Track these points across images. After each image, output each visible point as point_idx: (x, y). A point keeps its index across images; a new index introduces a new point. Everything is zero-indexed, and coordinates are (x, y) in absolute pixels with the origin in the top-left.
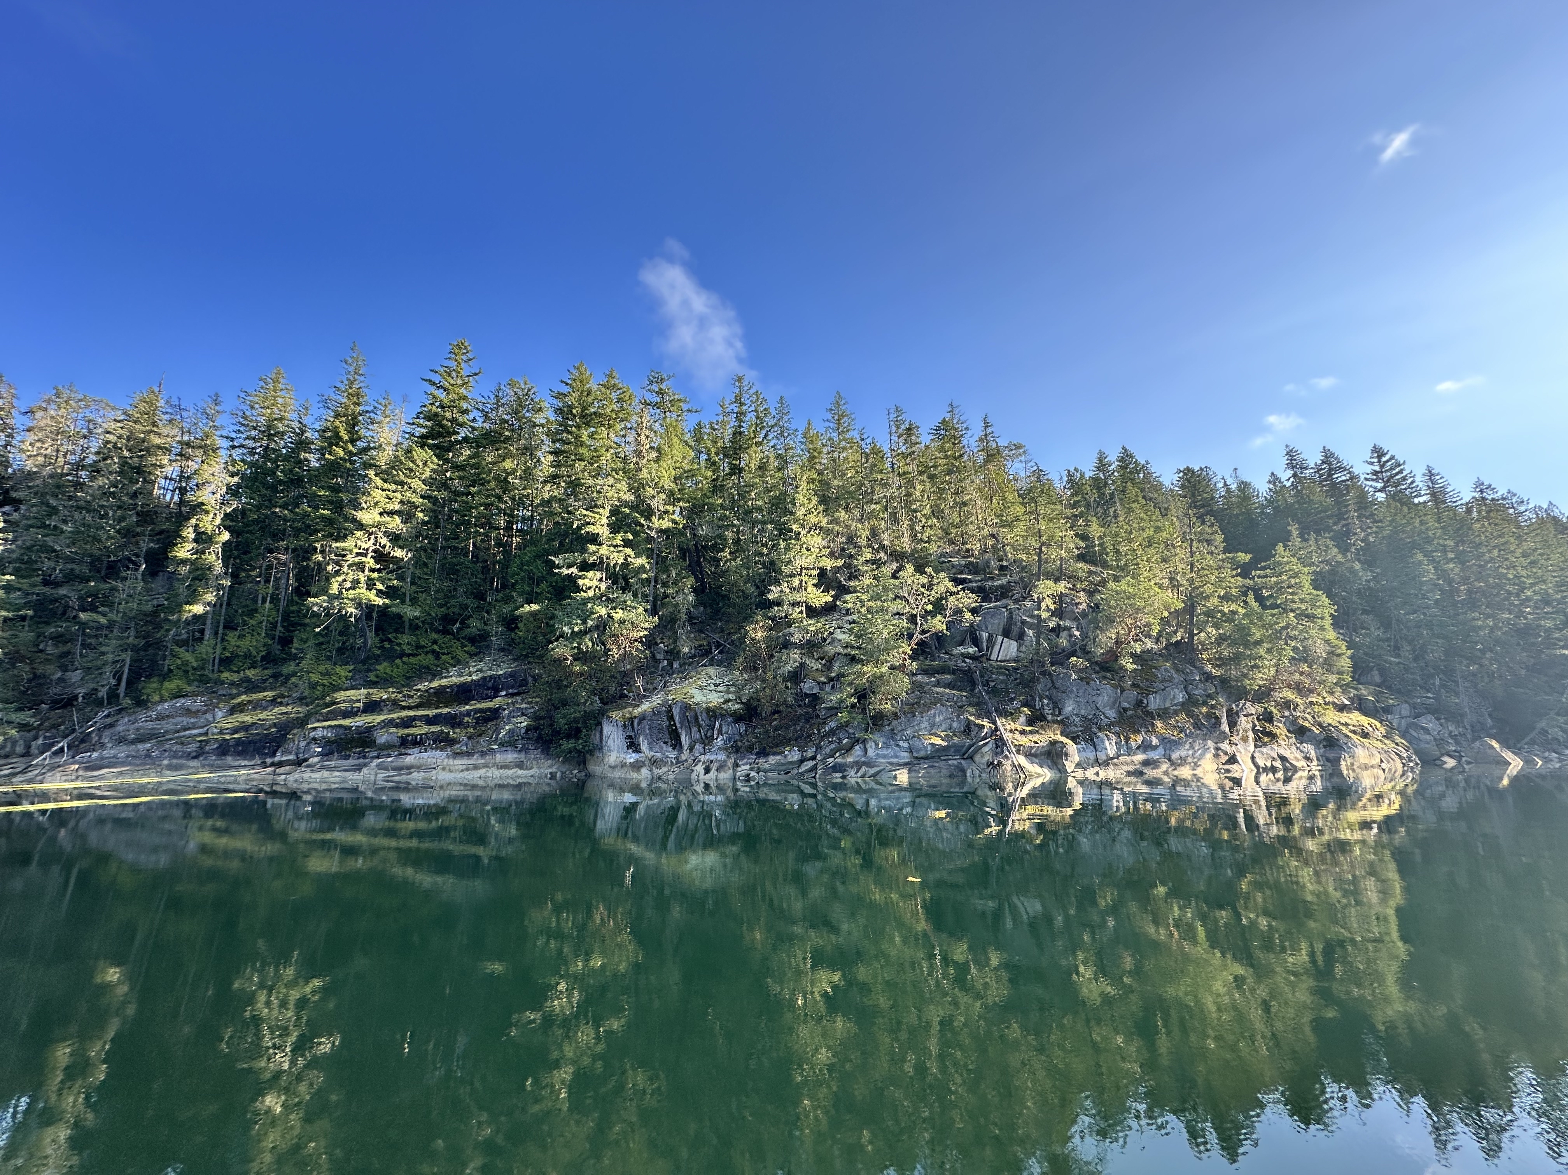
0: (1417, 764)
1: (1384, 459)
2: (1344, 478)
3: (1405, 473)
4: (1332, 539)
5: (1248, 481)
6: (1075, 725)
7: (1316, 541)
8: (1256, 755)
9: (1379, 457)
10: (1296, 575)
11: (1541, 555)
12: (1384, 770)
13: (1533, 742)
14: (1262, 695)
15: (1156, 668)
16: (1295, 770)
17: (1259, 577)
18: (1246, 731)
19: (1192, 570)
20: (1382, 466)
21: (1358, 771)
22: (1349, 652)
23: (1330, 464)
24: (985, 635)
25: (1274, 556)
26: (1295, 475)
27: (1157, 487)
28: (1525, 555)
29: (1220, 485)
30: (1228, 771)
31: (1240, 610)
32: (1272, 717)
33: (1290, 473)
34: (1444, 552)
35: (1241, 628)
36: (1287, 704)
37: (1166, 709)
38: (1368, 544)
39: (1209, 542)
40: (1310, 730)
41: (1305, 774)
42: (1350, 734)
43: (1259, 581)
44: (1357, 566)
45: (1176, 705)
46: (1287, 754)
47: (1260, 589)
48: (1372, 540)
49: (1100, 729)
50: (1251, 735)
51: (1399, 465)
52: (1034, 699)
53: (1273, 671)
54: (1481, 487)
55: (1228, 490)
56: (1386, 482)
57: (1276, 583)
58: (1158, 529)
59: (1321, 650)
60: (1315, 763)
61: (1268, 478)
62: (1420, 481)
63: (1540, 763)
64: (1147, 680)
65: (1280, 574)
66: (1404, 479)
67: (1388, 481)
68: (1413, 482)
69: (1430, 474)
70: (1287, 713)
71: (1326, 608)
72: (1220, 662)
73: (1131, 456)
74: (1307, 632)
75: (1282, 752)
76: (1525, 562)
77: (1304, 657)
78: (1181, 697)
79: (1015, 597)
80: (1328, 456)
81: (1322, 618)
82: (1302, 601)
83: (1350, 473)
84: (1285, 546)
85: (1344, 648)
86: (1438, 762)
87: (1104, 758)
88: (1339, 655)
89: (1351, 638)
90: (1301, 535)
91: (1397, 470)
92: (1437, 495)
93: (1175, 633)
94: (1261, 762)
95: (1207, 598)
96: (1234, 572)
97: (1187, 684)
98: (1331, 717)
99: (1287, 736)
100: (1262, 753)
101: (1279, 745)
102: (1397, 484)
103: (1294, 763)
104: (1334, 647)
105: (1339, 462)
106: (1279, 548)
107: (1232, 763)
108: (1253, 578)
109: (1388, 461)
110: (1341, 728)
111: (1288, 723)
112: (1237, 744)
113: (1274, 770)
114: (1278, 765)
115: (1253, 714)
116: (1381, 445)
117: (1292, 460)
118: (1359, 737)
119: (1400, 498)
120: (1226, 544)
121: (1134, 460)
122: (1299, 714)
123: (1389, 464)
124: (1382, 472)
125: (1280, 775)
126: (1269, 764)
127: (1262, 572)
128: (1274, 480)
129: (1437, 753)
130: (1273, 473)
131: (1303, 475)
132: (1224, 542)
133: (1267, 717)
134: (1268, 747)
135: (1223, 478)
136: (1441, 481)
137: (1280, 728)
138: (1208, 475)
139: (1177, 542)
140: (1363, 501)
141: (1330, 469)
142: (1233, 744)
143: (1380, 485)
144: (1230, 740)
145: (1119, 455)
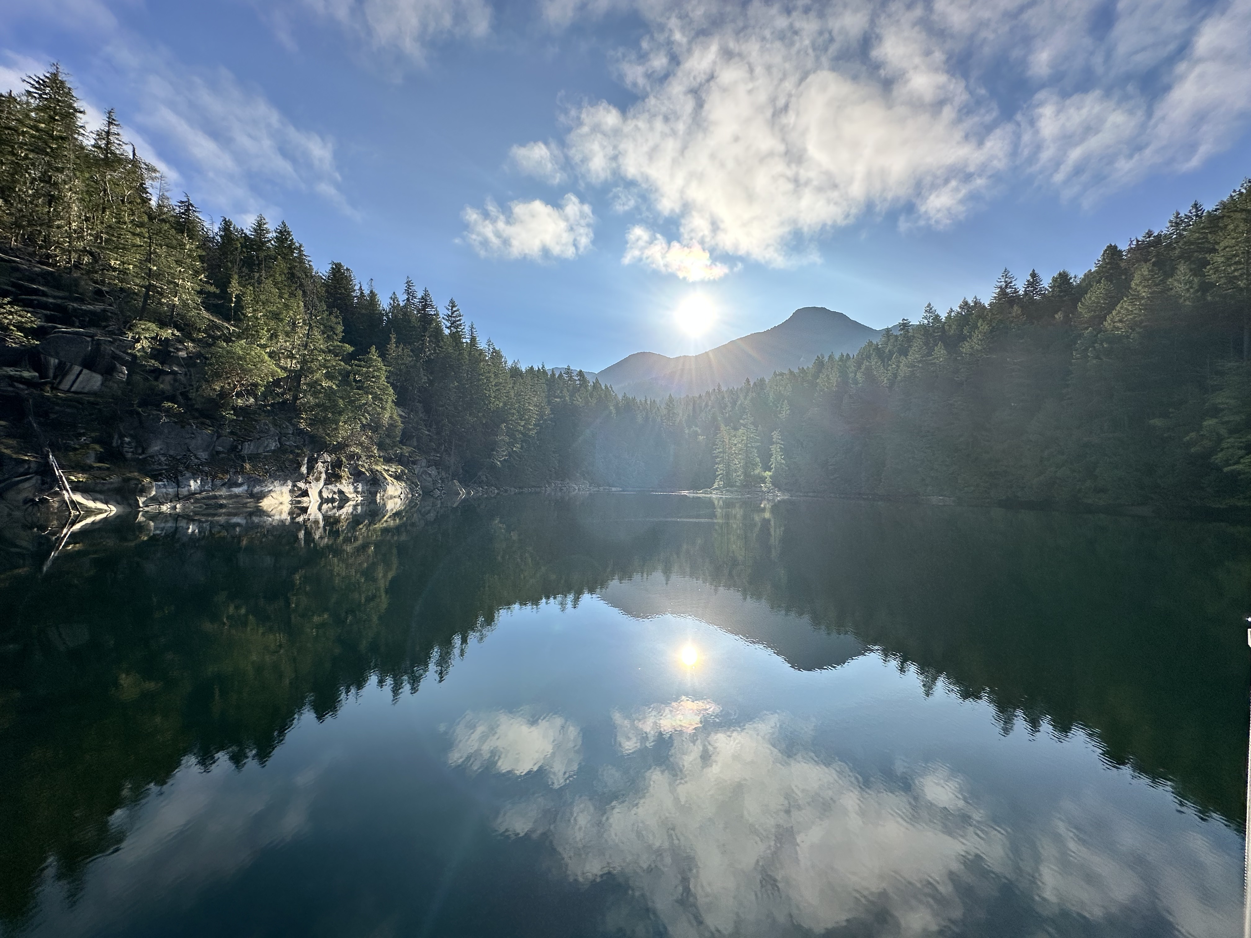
0: (420, 495)
1: (454, 309)
2: (432, 313)
3: (461, 322)
6: (160, 464)
7: (403, 350)
8: (324, 490)
9: (453, 307)
10: (379, 369)
11: (503, 386)
12: (401, 499)
13: (475, 482)
14: (341, 447)
15: (256, 421)
16: (347, 500)
17: (356, 365)
18: (321, 473)
19: (305, 349)
20: (452, 313)
21: (386, 500)
22: (402, 425)
23: (426, 301)
24: (54, 361)
25: (368, 353)
26: (408, 299)
27: (307, 272)
29: (357, 288)
30: (299, 502)
31: (335, 386)
32: (343, 464)
33: (405, 297)
34: (466, 375)
36: (352, 456)
37: (258, 454)
38: (430, 359)
39: (329, 329)
40: (364, 473)
41: (354, 502)
42: (387, 477)
43: (356, 368)
45: (268, 452)
46: (344, 489)
47: (355, 374)
48: (432, 357)
49: (187, 468)
50: (323, 476)
51: (460, 316)
52: (111, 437)
53: (348, 434)
55: (362, 293)
56: (452, 324)
57: (366, 372)
59: (385, 422)
60: (361, 495)
61: (391, 295)
62: (467, 330)
63: (473, 493)
64: (245, 430)
65: (370, 367)
66: (460, 325)
68: (464, 329)
69: (472, 327)
70: (352, 462)
71: (391, 395)
74: (376, 410)
75: (342, 488)
76: (495, 388)
77: (371, 425)
78: (273, 446)
79: (110, 328)
80: (426, 296)
81: (389, 401)
82: (378, 388)
83: (436, 311)
85: (400, 422)
86: (431, 493)
87: (186, 493)
88: (396, 427)
89: (409, 416)
90: (396, 343)
91: (458, 319)
92: (473, 341)
93: (283, 394)
94: (325, 495)
95: (311, 373)
96: (339, 358)
97: (281, 436)
98: (380, 466)
99: (348, 477)
100: (328, 489)
101: (341, 483)
102: (457, 327)
103: (348, 495)
104: (394, 421)
105: (430, 302)
106: (373, 349)
107: (304, 496)
108: (351, 366)
109: (455, 311)
110: (383, 472)
111: (351, 469)
112: (310, 483)
113: (332, 500)
114: (336, 496)
115: (328, 462)
116: (454, 299)
117: (408, 288)
118: (392, 479)
119: (456, 337)
120: (343, 334)
121: (291, 238)
122: (360, 463)
123: (456, 313)
124: (451, 317)
125: (336, 504)
126: (330, 496)
127: (358, 362)
128: (394, 298)
129: (432, 488)
130: (394, 293)
131: (413, 301)
132: (342, 332)
133: (337, 464)
134: (333, 485)
135: (360, 283)
136: (475, 333)
137: (345, 472)
138: (350, 276)
139: (299, 323)
140: (438, 330)
141: (426, 304)
142: (308, 482)
143: (449, 325)
144: (306, 480)
145: (278, 228)
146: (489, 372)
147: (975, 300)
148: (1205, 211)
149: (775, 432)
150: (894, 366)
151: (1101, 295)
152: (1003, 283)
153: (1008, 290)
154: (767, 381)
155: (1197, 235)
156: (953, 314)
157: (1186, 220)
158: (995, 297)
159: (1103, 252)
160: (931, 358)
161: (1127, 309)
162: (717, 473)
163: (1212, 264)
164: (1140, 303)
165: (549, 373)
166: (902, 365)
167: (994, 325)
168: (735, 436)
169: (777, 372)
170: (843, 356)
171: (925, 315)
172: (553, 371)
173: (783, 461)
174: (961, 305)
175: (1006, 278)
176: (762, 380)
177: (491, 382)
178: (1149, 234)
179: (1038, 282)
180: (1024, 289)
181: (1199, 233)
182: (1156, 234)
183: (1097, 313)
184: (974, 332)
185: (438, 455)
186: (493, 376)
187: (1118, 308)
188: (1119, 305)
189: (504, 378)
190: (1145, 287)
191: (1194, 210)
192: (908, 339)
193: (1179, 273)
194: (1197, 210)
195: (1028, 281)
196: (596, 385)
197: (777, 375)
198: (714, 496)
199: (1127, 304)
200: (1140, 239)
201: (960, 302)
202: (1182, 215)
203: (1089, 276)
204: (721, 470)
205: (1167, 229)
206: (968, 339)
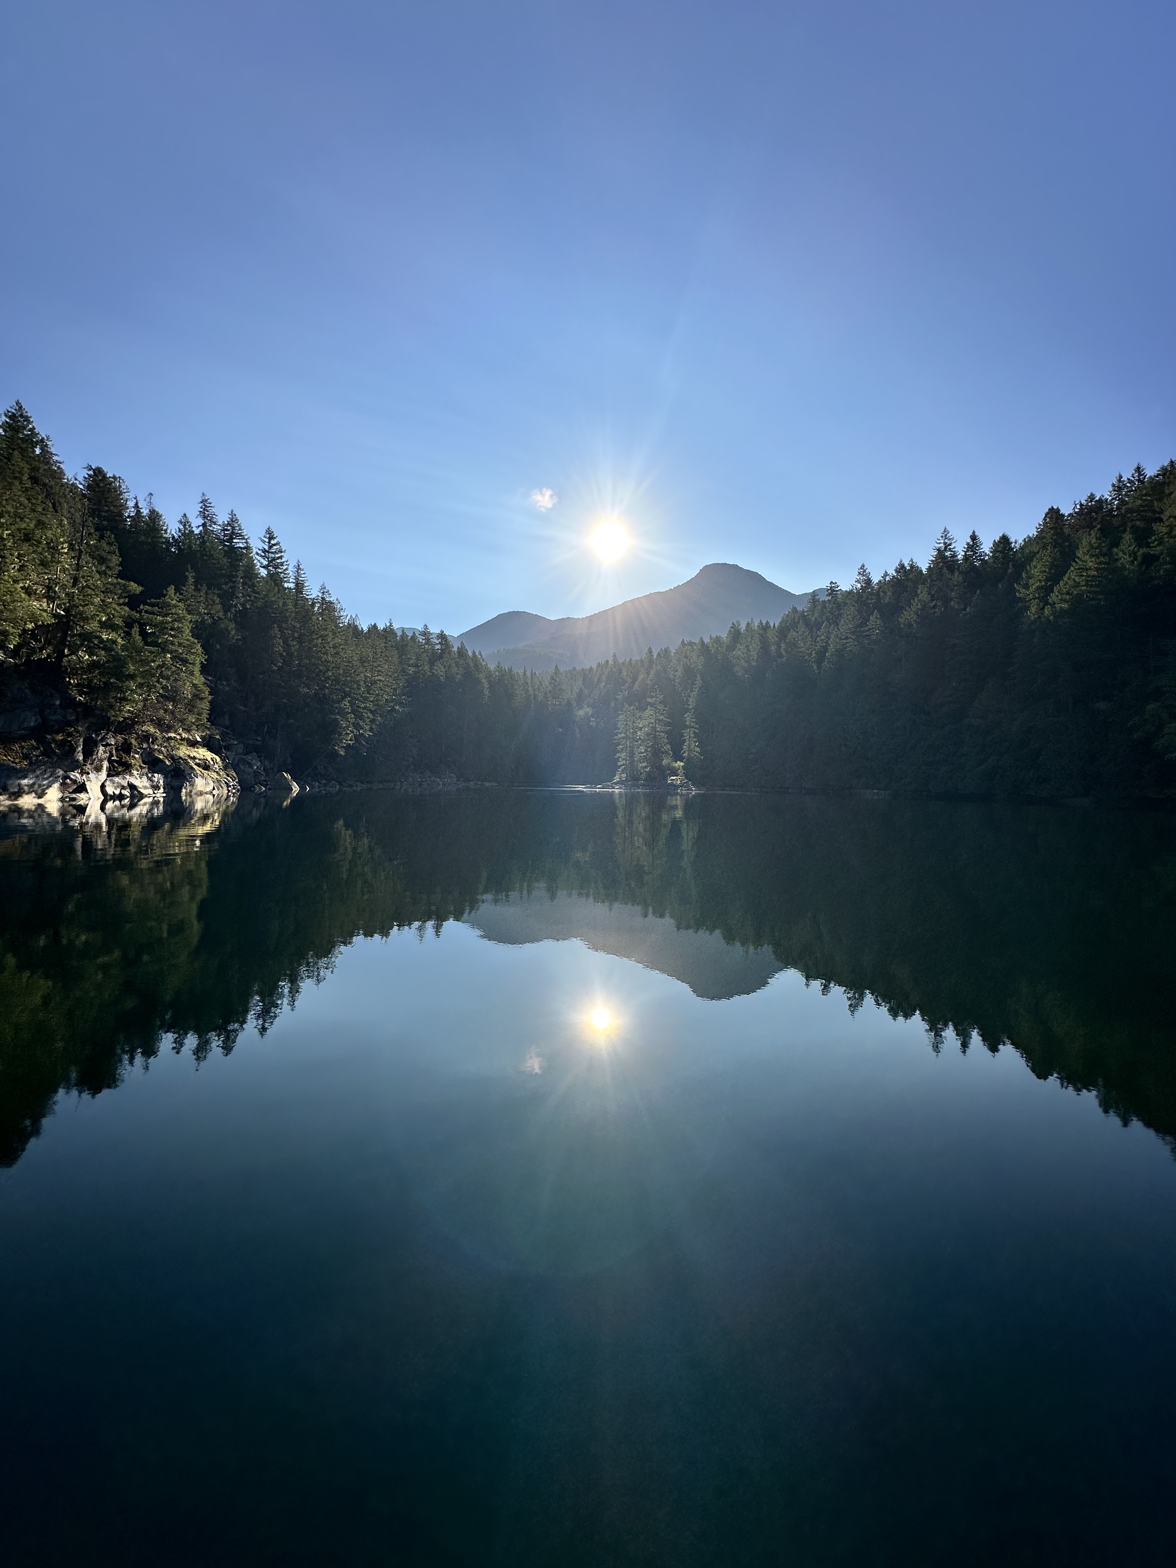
0: (238, 791)
1: (273, 542)
2: (241, 545)
3: (283, 560)
4: (219, 596)
5: (160, 512)
7: (207, 593)
8: (108, 783)
9: (270, 539)
10: (179, 620)
11: (343, 649)
12: (214, 796)
13: (309, 774)
14: (125, 727)
16: (142, 796)
17: (146, 612)
18: (101, 760)
19: (74, 586)
20: (270, 547)
21: (194, 796)
22: (210, 697)
23: (233, 528)
25: (165, 596)
26: (204, 525)
27: (59, 474)
28: (334, 647)
29: (131, 504)
30: (74, 799)
31: (119, 640)
32: (131, 748)
33: (200, 521)
34: (293, 632)
35: (117, 658)
36: (146, 737)
38: (245, 609)
39: (102, 560)
40: (162, 761)
41: (151, 799)
42: (195, 767)
43: (146, 616)
44: (232, 626)
45: (25, 729)
46: (137, 782)
47: (145, 624)
48: (248, 606)
50: (106, 764)
51: (281, 552)
53: (140, 705)
54: (323, 590)
55: (138, 512)
56: (270, 562)
57: (162, 623)
58: (40, 524)
59: (187, 692)
60: (162, 790)
61: (179, 518)
62: (291, 572)
63: (308, 789)
65: (166, 615)
66: (282, 564)
67: (271, 561)
68: (287, 569)
69: (298, 568)
70: (145, 746)
71: (198, 656)
72: (87, 688)
73: (27, 419)
74: (178, 674)
75: (133, 781)
76: (333, 651)
77: (172, 696)
78: (33, 721)
80: (233, 520)
81: (193, 664)
82: (180, 645)
83: (247, 543)
84: (177, 590)
85: (207, 693)
86: (253, 789)
88: (202, 699)
89: (216, 685)
90: (196, 584)
91: (279, 555)
92: (299, 586)
93: (41, 650)
94: (110, 790)
95: (86, 619)
96: (122, 601)
97: (44, 707)
98: (183, 751)
99: (140, 766)
100: (113, 782)
101: (131, 775)
102: (276, 567)
103: (142, 790)
104: (199, 691)
105: (240, 529)
106: (171, 590)
107: (80, 792)
108: (140, 612)
109: (274, 545)
110: (189, 761)
111: (144, 755)
112: (88, 773)
113: (121, 797)
114: (126, 792)
115: (112, 745)
116: (273, 529)
117: (204, 509)
118: (201, 769)
119: (275, 579)
120: (121, 568)
121: (30, 426)
122: (156, 747)
123: (275, 547)
124: (269, 552)
125: (126, 801)
126: (117, 792)
127: (150, 608)
128: (185, 522)
129: (253, 782)
130: (185, 515)
131: (211, 528)
132: (119, 565)
133: (126, 748)
134: (120, 777)
135: (135, 498)
136: (303, 576)
137: (136, 759)
138: (120, 486)
139: (62, 548)
140: (250, 571)
141: (233, 533)
142: (85, 773)
143: (265, 563)
144: (82, 770)
145: (10, 410)
146: (325, 629)
147: (911, 563)
148: (1147, 477)
149: (688, 713)
150: (823, 637)
151: (1047, 563)
152: (942, 545)
153: (948, 554)
154: (673, 651)
155: (1140, 502)
156: (888, 578)
157: (1128, 485)
158: (932, 561)
159: (1044, 516)
160: (866, 629)
161: (1074, 580)
162: (619, 764)
163: (1157, 535)
164: (1087, 574)
165: (399, 633)
166: (832, 636)
167: (933, 593)
168: (640, 717)
169: (685, 640)
170: (762, 623)
171: (858, 578)
172: (403, 631)
173: (698, 749)
174: (897, 567)
175: (946, 539)
176: (667, 651)
177: (329, 643)
178: (1092, 497)
179: (978, 546)
180: (963, 554)
181: (1141, 499)
182: (1097, 499)
183: (1043, 583)
184: (914, 600)
185: (259, 738)
186: (330, 634)
187: (1065, 579)
188: (1067, 575)
189: (344, 638)
190: (1092, 556)
191: (1137, 474)
192: (839, 606)
193: (1124, 542)
194: (1140, 475)
195: (968, 544)
196: (462, 652)
197: (685, 644)
198: (617, 791)
199: (1074, 574)
200: (1084, 502)
201: (896, 564)
202: (1124, 478)
203: (1029, 541)
204: (623, 760)
205: (1109, 494)
206: (907, 608)
